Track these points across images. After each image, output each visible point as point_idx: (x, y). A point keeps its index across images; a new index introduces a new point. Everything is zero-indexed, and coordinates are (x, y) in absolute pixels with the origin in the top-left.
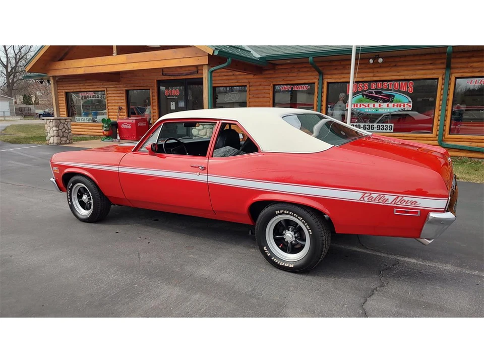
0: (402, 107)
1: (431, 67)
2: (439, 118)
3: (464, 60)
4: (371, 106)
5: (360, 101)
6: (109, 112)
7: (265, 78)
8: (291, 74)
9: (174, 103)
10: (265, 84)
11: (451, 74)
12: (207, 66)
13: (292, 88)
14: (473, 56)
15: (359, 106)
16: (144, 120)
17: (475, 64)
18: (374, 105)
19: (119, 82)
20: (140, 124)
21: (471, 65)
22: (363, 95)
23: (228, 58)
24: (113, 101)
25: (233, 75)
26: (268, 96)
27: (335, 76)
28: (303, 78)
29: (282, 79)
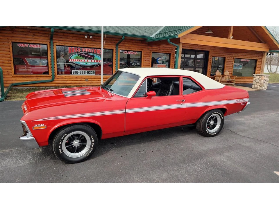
0: (99, 62)
1: (110, 44)
4: (83, 61)
5: (77, 58)
7: (4, 36)
8: (27, 36)
10: (4, 40)
11: (118, 48)
13: (29, 46)
15: (76, 60)
18: (85, 60)
21: (125, 45)
22: (78, 54)
27: (61, 42)
28: (38, 40)
29: (19, 39)
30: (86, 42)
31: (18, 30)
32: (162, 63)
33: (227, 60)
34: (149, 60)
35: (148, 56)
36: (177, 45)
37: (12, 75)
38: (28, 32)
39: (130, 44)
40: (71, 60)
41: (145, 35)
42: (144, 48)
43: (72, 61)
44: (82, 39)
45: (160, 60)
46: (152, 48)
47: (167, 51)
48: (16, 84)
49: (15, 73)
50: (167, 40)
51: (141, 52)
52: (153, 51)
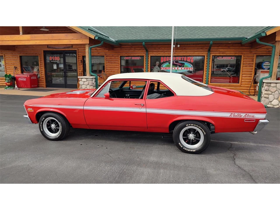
0: (188, 69)
1: (201, 50)
2: (206, 75)
3: (216, 48)
4: (173, 68)
5: (168, 66)
6: (6, 70)
8: (130, 51)
9: (56, 65)
10: (116, 55)
11: (210, 54)
12: (88, 45)
15: (167, 68)
16: (35, 75)
17: (221, 50)
18: (175, 68)
19: (14, 51)
20: (32, 78)
21: (219, 50)
22: (169, 63)
23: (102, 41)
24: (10, 63)
25: (96, 49)
26: (117, 62)
27: (155, 53)
28: (137, 53)
29: (125, 53)
30: (177, 50)
31: (124, 46)
34: (252, 65)
35: (250, 60)
36: (271, 45)
38: (130, 47)
39: (226, 49)
40: (162, 68)
41: (242, 36)
42: (244, 51)
43: (163, 69)
45: (266, 65)
46: (256, 51)
50: (256, 41)
51: (241, 56)
52: (257, 55)
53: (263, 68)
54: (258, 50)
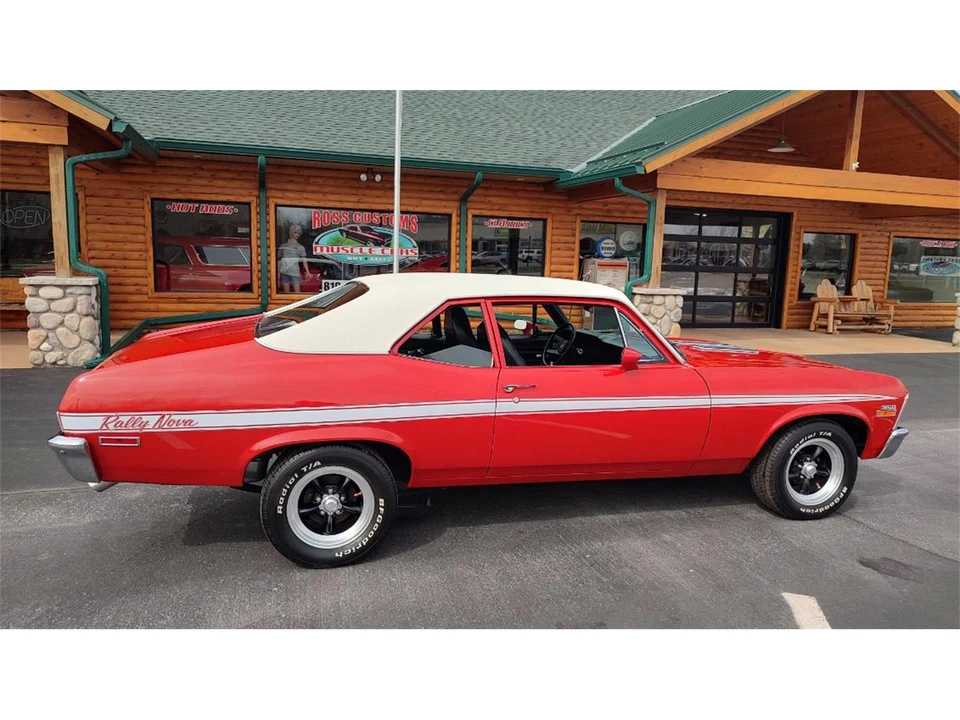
0: (404, 254)
1: (441, 196)
4: (357, 250)
5: (337, 242)
7: (130, 182)
8: (195, 181)
10: (131, 194)
11: (467, 210)
12: (62, 150)
13: (198, 209)
14: (490, 188)
15: (335, 248)
17: (494, 199)
18: (361, 251)
21: (490, 199)
22: (340, 230)
23: (127, 140)
26: (138, 220)
27: (291, 195)
28: (225, 191)
29: (173, 188)
30: (368, 192)
31: (168, 163)
32: (616, 257)
33: (862, 242)
34: (572, 246)
35: (569, 232)
36: (647, 196)
37: (147, 294)
38: (196, 168)
39: (507, 197)
40: (319, 249)
41: (554, 165)
42: (552, 207)
43: (322, 250)
44: (354, 184)
45: (607, 246)
46: (580, 208)
47: (635, 215)
48: (157, 319)
49: (157, 289)
50: (613, 181)
51: (545, 221)
52: (585, 219)
53: (600, 256)
54: (585, 205)
